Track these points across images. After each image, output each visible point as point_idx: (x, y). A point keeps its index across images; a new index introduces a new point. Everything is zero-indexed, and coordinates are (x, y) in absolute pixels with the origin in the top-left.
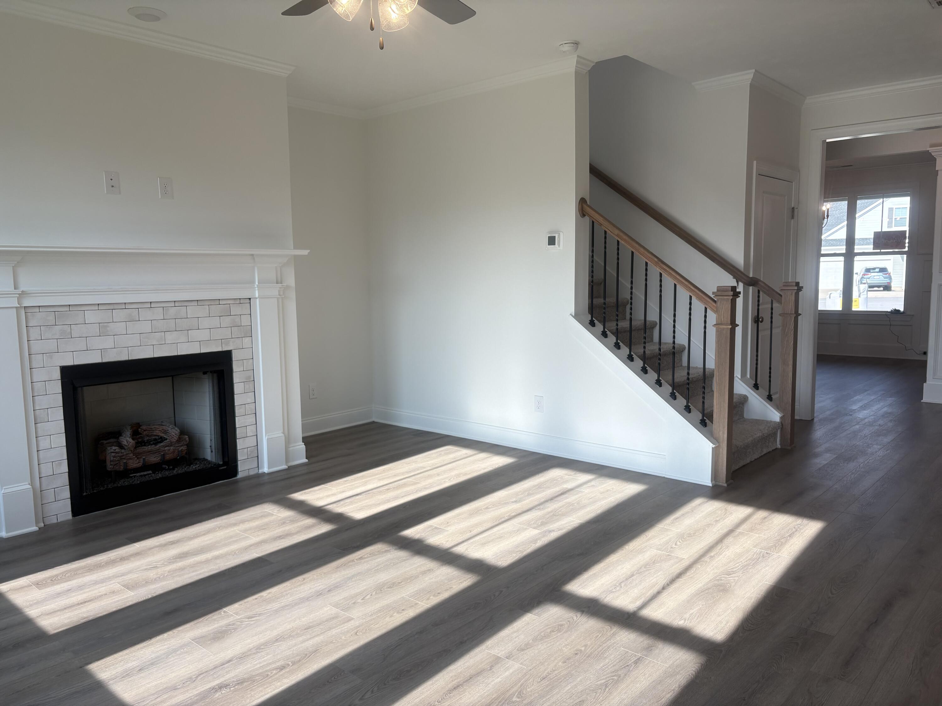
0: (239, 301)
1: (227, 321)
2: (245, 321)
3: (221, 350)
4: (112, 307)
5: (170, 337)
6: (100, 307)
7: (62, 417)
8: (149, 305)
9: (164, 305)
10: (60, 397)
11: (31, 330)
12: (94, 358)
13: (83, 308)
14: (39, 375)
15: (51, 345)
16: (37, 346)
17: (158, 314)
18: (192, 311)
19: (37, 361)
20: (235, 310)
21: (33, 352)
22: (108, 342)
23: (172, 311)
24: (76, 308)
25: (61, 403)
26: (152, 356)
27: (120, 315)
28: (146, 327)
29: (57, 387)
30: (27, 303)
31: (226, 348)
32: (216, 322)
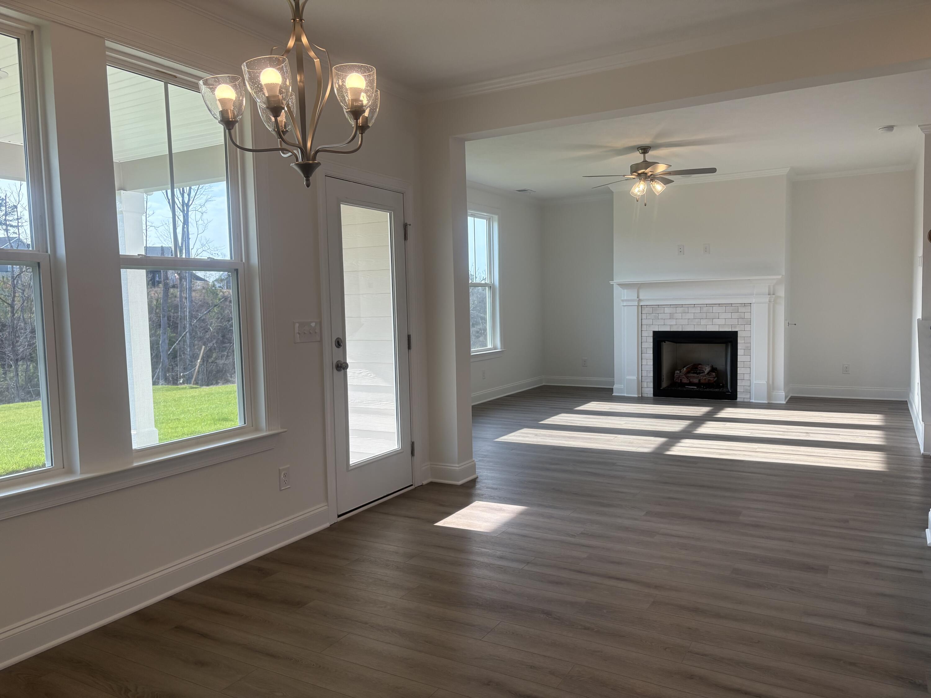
0: (745, 305)
1: (735, 315)
2: (747, 316)
3: (731, 330)
4: (676, 306)
5: (703, 322)
6: (671, 306)
7: (652, 352)
8: (693, 306)
9: (701, 306)
10: (652, 344)
11: (643, 314)
12: (667, 329)
13: (664, 306)
14: (644, 334)
15: (650, 322)
16: (644, 322)
17: (698, 310)
18: (716, 309)
19: (644, 328)
20: (741, 309)
21: (643, 324)
22: (673, 322)
23: (705, 309)
24: (661, 306)
25: (652, 347)
26: (693, 330)
27: (680, 310)
28: (691, 316)
29: (651, 340)
30: (641, 304)
31: (734, 330)
32: (729, 315)
